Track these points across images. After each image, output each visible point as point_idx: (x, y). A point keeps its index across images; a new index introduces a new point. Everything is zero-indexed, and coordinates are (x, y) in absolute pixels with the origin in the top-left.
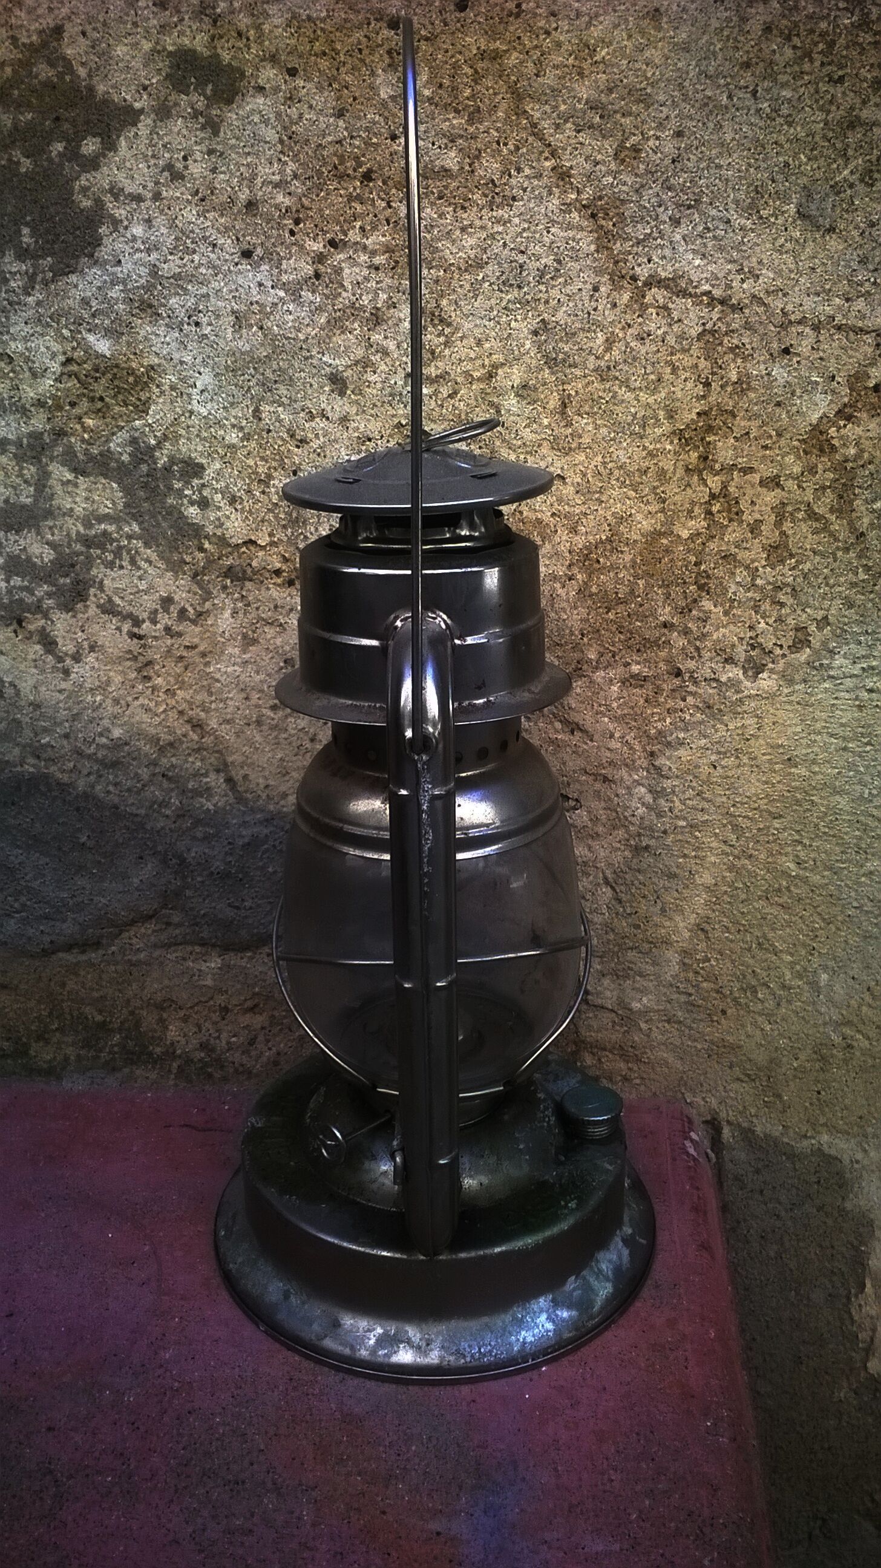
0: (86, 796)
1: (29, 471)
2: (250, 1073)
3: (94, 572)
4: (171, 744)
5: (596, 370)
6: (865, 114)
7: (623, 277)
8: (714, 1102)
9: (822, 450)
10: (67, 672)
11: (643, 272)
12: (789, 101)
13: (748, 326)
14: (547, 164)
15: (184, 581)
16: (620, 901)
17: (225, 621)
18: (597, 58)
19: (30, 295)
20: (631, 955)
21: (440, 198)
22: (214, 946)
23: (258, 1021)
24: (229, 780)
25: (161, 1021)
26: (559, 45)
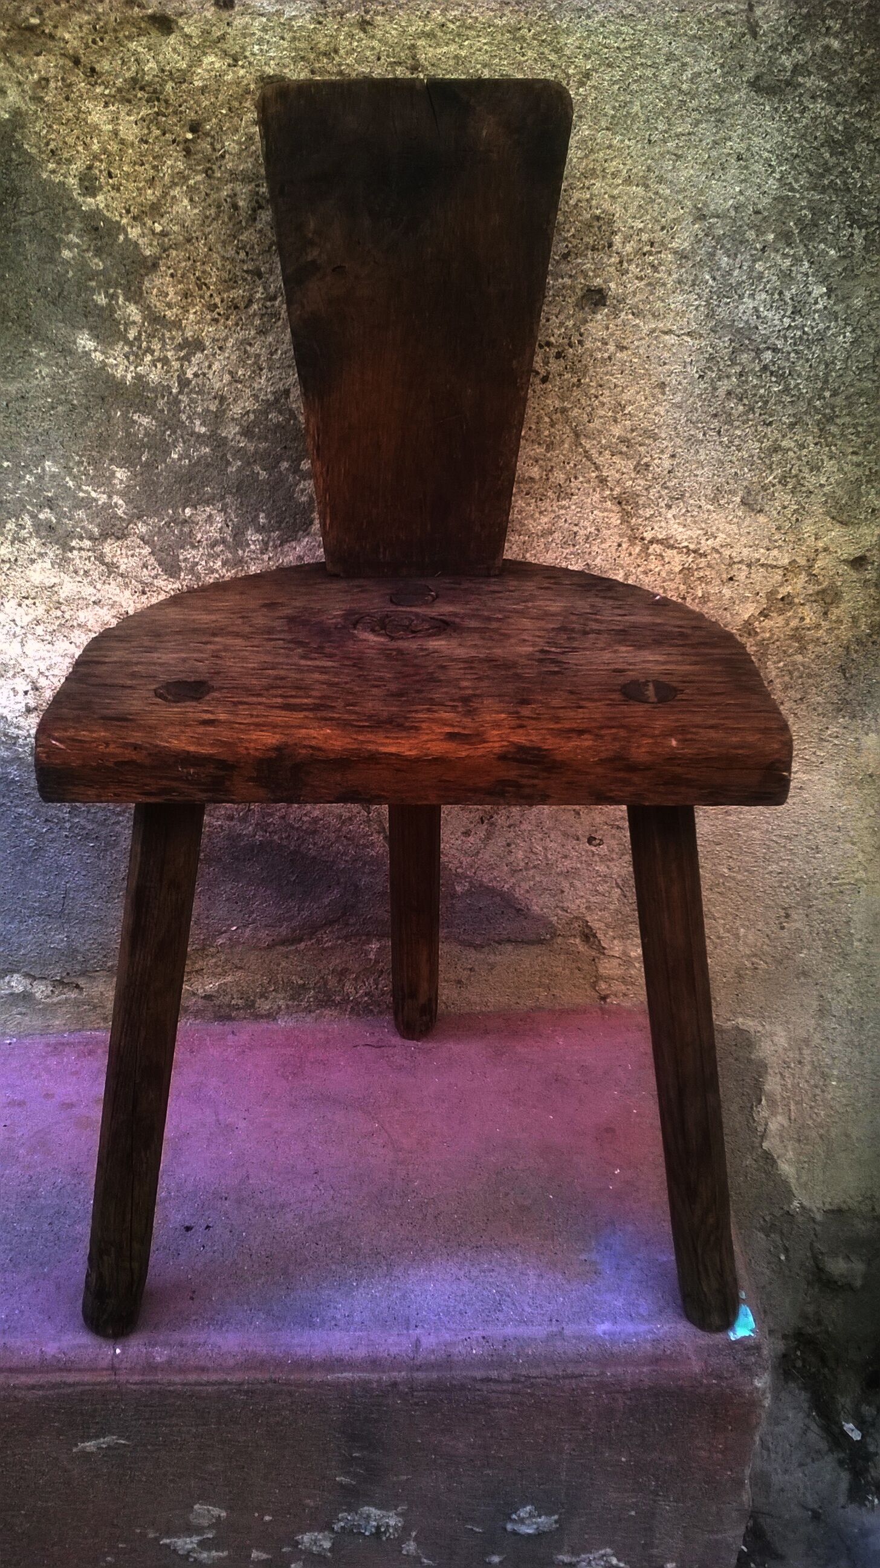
0: (295, 852)
6: (783, 444)
7: (636, 538)
9: (750, 634)
11: (648, 535)
12: (740, 437)
13: (709, 566)
14: (594, 475)
16: (625, 897)
18: (626, 412)
21: (527, 494)
22: (375, 935)
25: (340, 981)
26: (603, 404)
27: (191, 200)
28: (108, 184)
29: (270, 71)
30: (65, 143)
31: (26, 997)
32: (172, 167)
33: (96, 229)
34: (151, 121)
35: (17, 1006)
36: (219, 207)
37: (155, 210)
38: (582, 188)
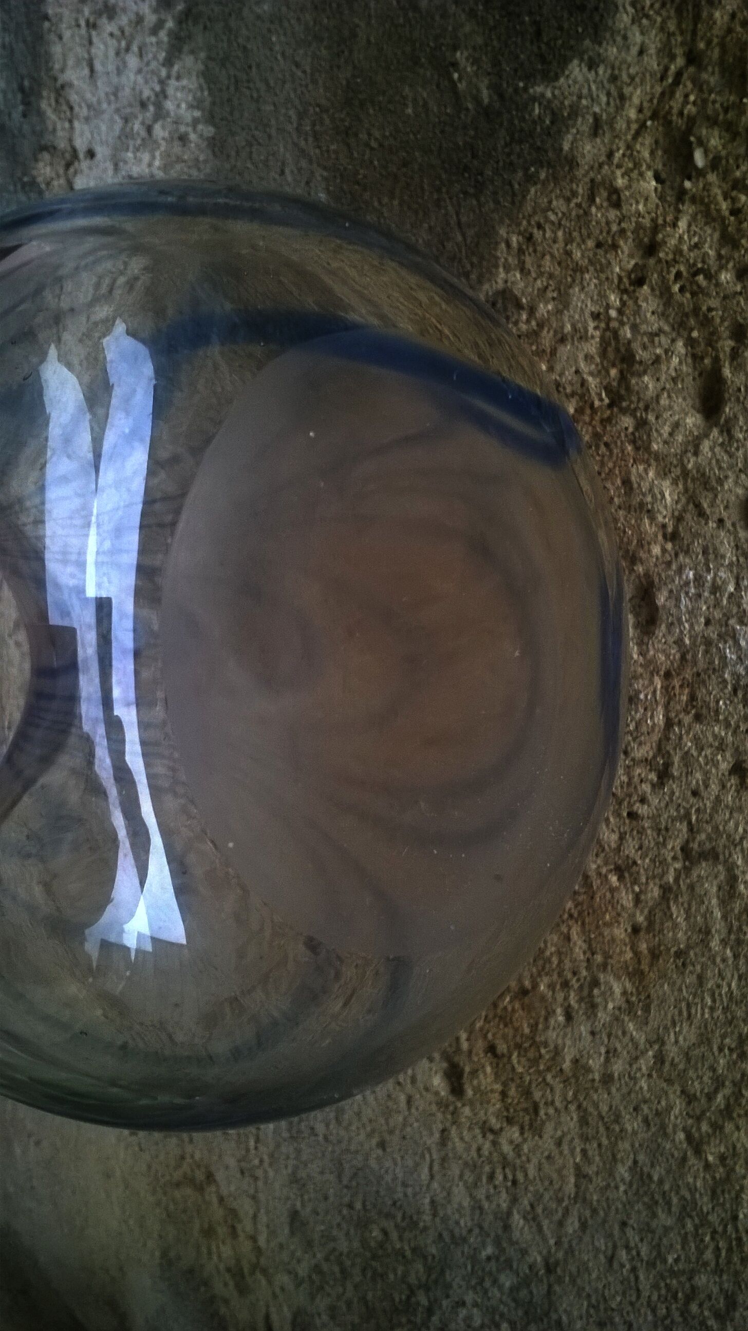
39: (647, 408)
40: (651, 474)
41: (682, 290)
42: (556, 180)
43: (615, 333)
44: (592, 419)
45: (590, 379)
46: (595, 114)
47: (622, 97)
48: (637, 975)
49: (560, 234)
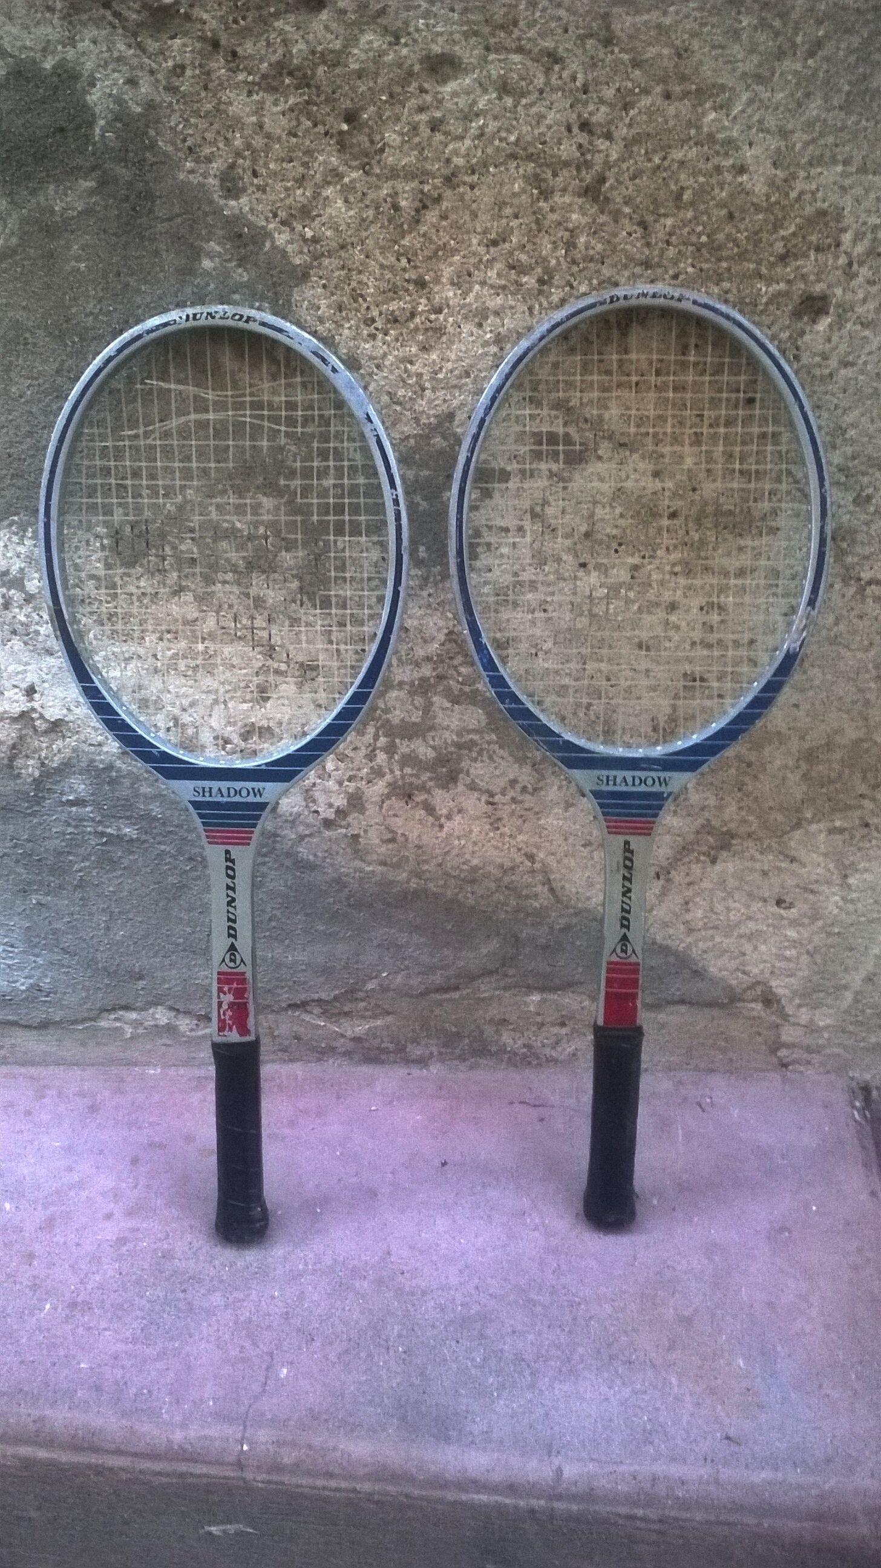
0: (452, 901)
1: (419, 700)
2: (555, 1061)
3: (463, 764)
4: (513, 868)
5: (828, 638)
7: (851, 578)
8: (867, 1077)
10: (441, 827)
11: (866, 575)
15: (527, 769)
16: (816, 964)
17: (553, 793)
18: (847, 436)
19: (421, 589)
20: (821, 995)
22: (536, 989)
23: (564, 1031)
24: (552, 890)
25: (497, 1031)
27: (346, 201)
28: (252, 184)
29: (437, 49)
30: (204, 139)
31: (170, 1029)
32: (325, 162)
33: (240, 236)
34: (301, 111)
35: (161, 1037)
36: (377, 208)
37: (306, 213)
38: (808, 177)
39: (313, 53)
40: (356, 51)
41: (244, 18)
42: (158, 121)
43: (264, 77)
44: (316, 104)
45: (290, 102)
46: (124, 83)
47: (119, 59)
48: (701, 94)
49: (192, 120)
